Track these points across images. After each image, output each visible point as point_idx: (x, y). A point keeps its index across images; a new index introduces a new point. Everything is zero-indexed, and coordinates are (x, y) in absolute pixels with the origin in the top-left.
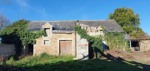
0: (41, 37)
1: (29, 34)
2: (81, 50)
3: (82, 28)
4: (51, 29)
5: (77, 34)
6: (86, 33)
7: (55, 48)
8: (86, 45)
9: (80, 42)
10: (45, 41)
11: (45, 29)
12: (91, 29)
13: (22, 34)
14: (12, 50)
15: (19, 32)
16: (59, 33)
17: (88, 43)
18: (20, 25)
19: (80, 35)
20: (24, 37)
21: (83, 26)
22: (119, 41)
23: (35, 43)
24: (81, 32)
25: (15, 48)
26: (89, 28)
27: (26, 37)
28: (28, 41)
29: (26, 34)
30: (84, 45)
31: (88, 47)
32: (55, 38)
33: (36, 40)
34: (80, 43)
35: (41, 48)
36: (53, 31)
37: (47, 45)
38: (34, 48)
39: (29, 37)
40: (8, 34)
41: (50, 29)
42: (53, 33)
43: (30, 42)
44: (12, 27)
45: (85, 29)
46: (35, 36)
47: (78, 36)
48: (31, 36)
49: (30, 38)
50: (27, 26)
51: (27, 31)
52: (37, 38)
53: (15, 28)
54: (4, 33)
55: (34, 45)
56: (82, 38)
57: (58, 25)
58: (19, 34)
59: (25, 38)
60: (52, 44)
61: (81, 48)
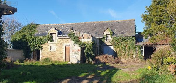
0: (48, 42)
1: (36, 39)
2: (74, 55)
3: (76, 35)
4: (57, 34)
5: (71, 40)
6: (79, 39)
7: (61, 54)
8: (78, 51)
9: (73, 47)
10: (51, 46)
11: (51, 34)
12: (83, 36)
13: (30, 40)
14: (21, 55)
15: (27, 38)
16: (64, 38)
17: (80, 49)
18: (29, 30)
19: (73, 42)
20: (31, 42)
21: (76, 33)
22: (129, 46)
23: (42, 49)
24: (74, 39)
25: (23, 54)
26: (81, 35)
27: (34, 42)
28: (36, 47)
29: (33, 40)
30: (77, 50)
31: (80, 52)
32: (60, 43)
33: (43, 45)
34: (73, 49)
35: (47, 54)
36: (58, 36)
37: (54, 51)
38: (41, 54)
39: (35, 42)
40: (17, 40)
41: (55, 33)
42: (58, 38)
43: (37, 48)
44: (21, 33)
45: (78, 35)
46: (42, 42)
47: (72, 43)
48: (37, 42)
49: (36, 44)
50: (35, 30)
51: (34, 36)
52: (44, 44)
53: (23, 34)
54: (14, 39)
55: (41, 50)
56: (75, 44)
57: (67, 28)
58: (27, 40)
59: (32, 44)
60: (57, 49)
61: (74, 53)
